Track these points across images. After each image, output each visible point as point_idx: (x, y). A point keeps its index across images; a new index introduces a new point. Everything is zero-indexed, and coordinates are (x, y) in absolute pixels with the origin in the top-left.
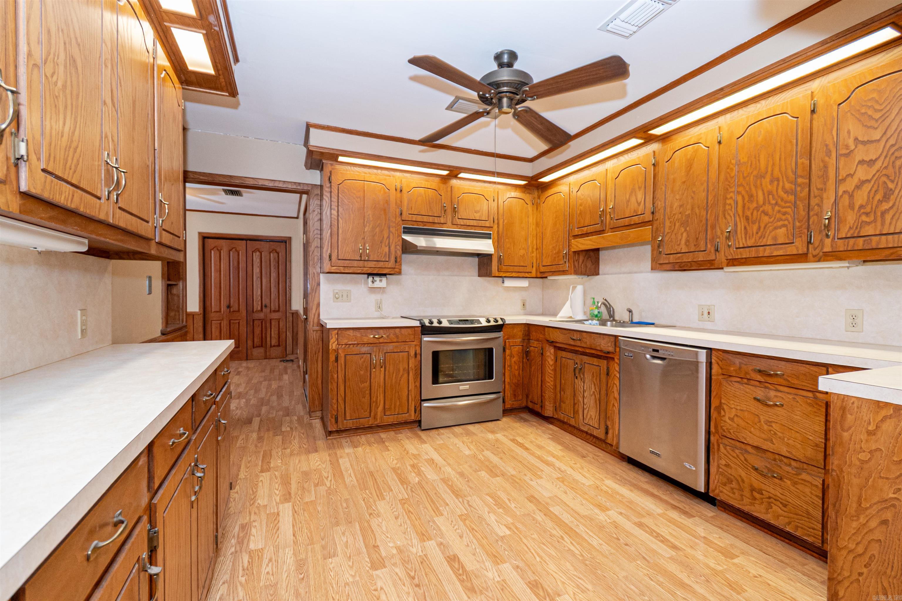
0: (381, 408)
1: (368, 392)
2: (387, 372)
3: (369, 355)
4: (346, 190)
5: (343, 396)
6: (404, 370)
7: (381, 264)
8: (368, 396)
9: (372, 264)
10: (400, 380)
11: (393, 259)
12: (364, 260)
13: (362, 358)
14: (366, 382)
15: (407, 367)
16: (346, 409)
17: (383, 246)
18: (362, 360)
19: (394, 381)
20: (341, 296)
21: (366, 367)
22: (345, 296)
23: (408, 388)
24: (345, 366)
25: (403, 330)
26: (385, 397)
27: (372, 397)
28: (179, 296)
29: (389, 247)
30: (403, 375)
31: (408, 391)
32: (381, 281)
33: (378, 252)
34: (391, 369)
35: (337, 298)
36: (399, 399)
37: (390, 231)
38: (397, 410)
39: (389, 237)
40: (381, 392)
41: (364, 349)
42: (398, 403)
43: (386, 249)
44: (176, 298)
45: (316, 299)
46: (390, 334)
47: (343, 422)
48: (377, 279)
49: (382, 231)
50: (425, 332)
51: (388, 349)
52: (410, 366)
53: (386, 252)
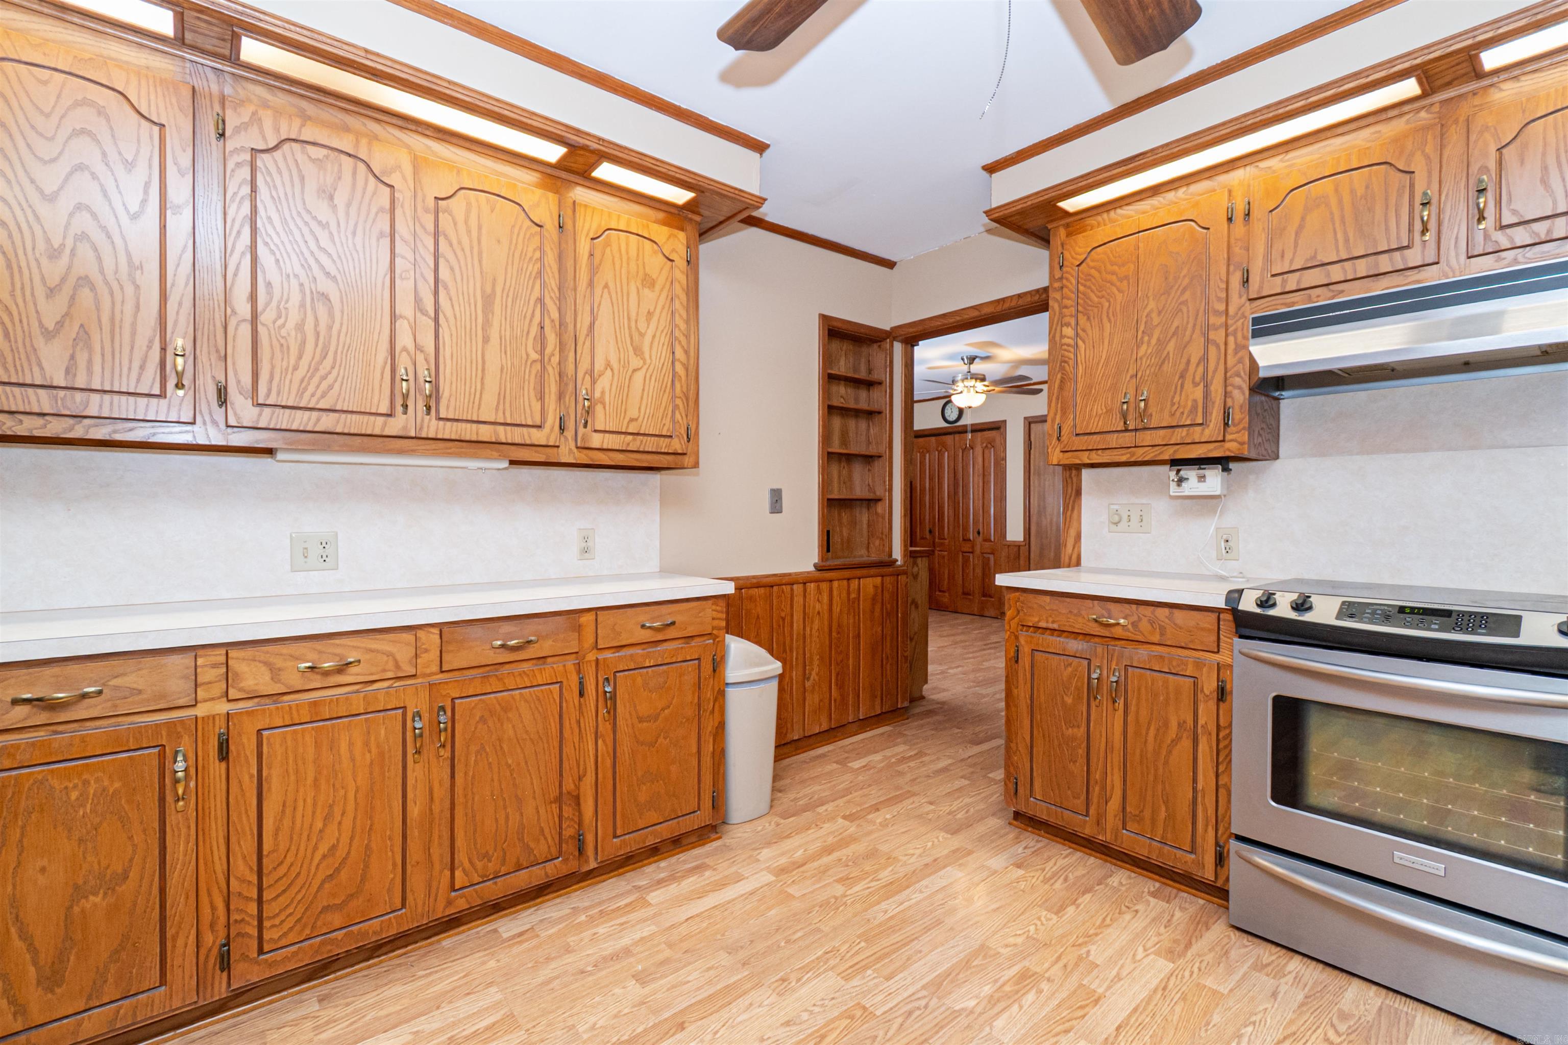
0: (1114, 804)
1: (1082, 751)
2: (1130, 718)
3: (1085, 662)
4: (1093, 272)
5: (1028, 738)
6: (1180, 725)
7: (1179, 435)
8: (1082, 761)
9: (1158, 437)
10: (1169, 752)
11: (1216, 416)
12: (1136, 430)
13: (1070, 665)
14: (1078, 727)
15: (1190, 722)
16: (1035, 774)
17: (1188, 385)
18: (1070, 669)
19: (1150, 747)
20: (1125, 518)
21: (1077, 688)
22: (1135, 518)
23: (1195, 781)
24: (1032, 675)
25: (1178, 613)
26: (1125, 781)
27: (1092, 769)
28: (883, 518)
29: (1206, 386)
30: (1176, 741)
31: (1195, 790)
32: (1202, 478)
33: (1173, 404)
34: (1144, 713)
35: (1116, 524)
36: (1166, 803)
37: (1208, 341)
38: (1160, 832)
39: (1205, 359)
40: (1116, 764)
41: (1074, 645)
42: (1163, 814)
43: (1198, 393)
44: (880, 519)
45: (1074, 524)
46: (1140, 620)
47: (1027, 800)
48: (1191, 473)
49: (1183, 348)
50: (1247, 632)
51: (1136, 658)
52: (1201, 722)
53: (1195, 401)
